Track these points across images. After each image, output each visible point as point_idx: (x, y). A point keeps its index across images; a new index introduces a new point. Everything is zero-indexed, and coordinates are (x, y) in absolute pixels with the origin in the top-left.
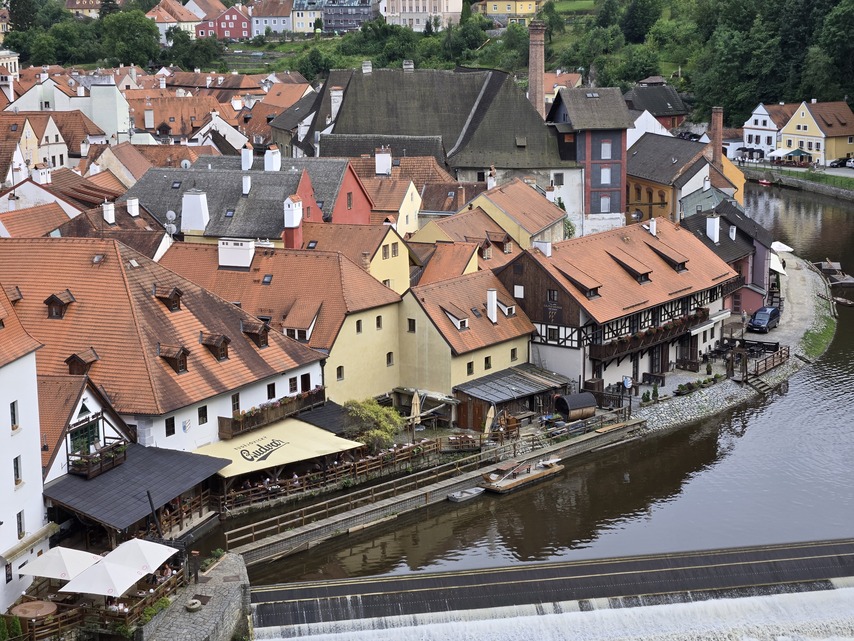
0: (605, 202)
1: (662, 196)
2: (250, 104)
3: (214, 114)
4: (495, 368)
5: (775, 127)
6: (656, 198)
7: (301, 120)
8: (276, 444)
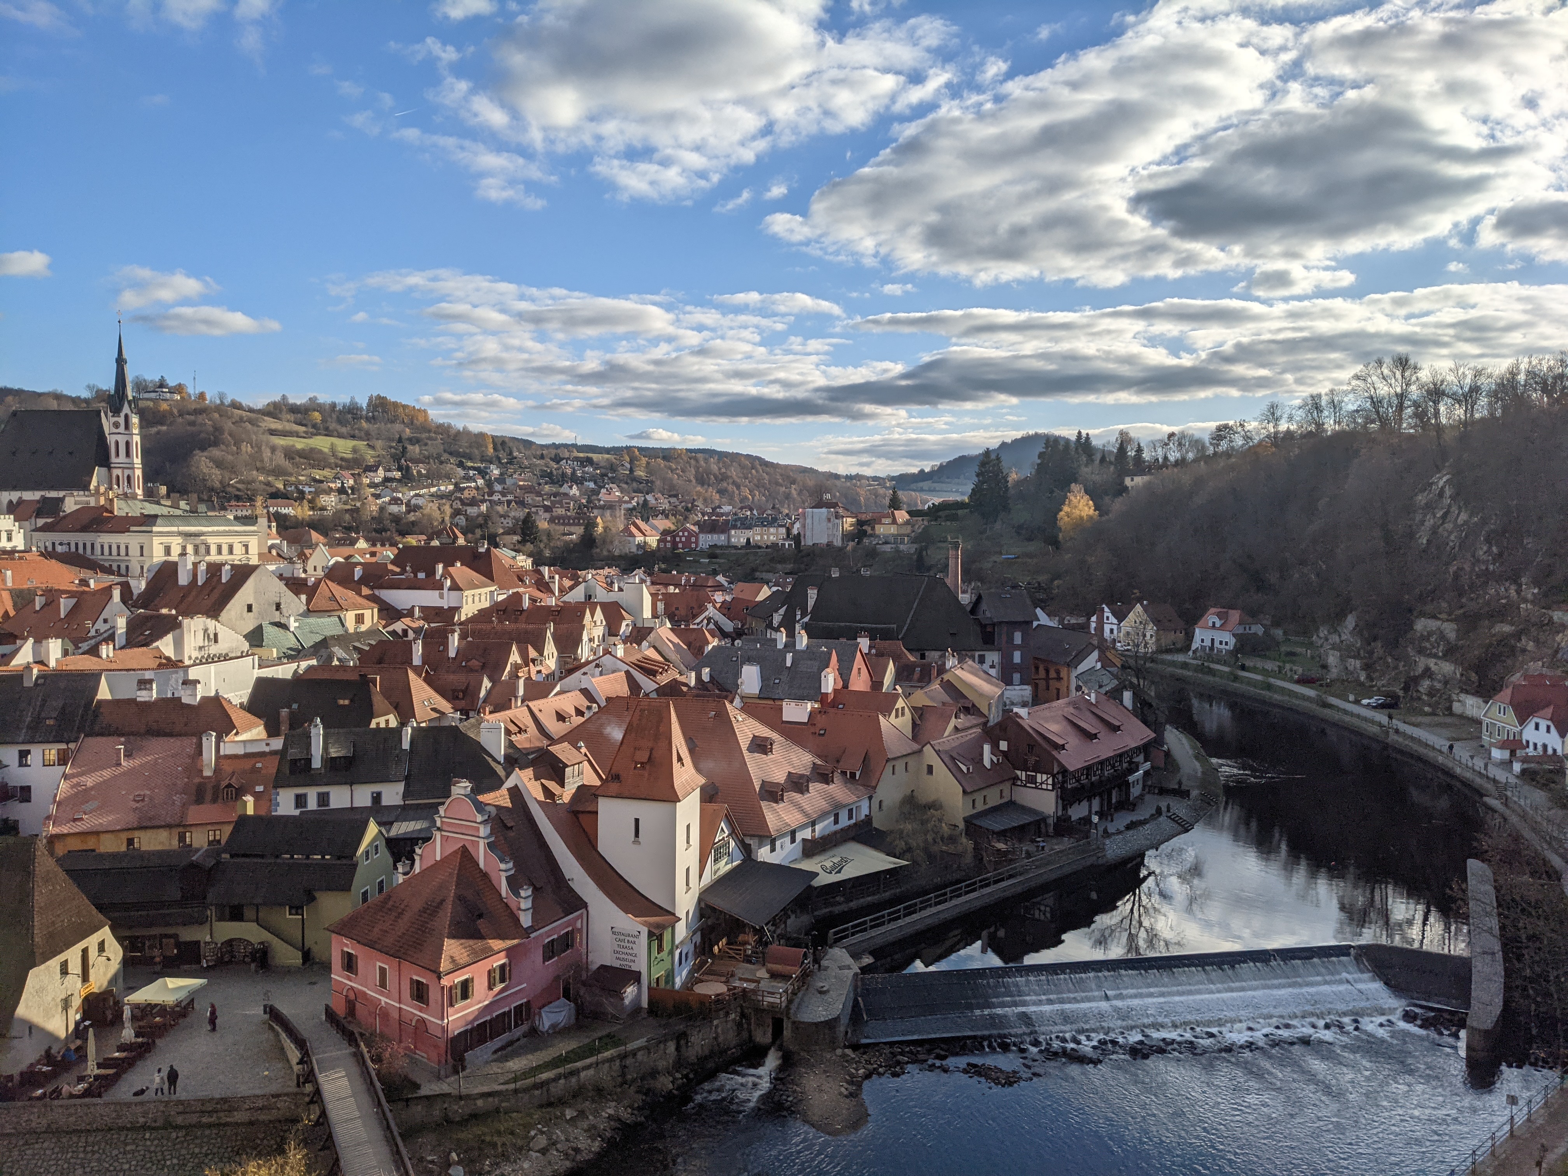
0: (1017, 677)
1: (1058, 672)
2: (728, 598)
3: (710, 606)
4: (991, 803)
5: (1115, 621)
6: (1053, 674)
7: (776, 611)
8: (844, 861)
